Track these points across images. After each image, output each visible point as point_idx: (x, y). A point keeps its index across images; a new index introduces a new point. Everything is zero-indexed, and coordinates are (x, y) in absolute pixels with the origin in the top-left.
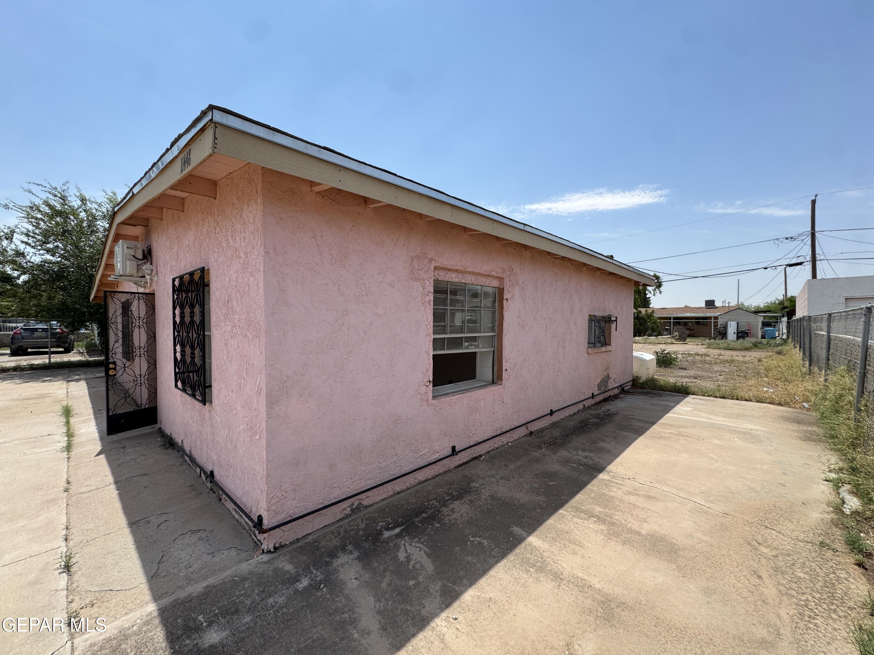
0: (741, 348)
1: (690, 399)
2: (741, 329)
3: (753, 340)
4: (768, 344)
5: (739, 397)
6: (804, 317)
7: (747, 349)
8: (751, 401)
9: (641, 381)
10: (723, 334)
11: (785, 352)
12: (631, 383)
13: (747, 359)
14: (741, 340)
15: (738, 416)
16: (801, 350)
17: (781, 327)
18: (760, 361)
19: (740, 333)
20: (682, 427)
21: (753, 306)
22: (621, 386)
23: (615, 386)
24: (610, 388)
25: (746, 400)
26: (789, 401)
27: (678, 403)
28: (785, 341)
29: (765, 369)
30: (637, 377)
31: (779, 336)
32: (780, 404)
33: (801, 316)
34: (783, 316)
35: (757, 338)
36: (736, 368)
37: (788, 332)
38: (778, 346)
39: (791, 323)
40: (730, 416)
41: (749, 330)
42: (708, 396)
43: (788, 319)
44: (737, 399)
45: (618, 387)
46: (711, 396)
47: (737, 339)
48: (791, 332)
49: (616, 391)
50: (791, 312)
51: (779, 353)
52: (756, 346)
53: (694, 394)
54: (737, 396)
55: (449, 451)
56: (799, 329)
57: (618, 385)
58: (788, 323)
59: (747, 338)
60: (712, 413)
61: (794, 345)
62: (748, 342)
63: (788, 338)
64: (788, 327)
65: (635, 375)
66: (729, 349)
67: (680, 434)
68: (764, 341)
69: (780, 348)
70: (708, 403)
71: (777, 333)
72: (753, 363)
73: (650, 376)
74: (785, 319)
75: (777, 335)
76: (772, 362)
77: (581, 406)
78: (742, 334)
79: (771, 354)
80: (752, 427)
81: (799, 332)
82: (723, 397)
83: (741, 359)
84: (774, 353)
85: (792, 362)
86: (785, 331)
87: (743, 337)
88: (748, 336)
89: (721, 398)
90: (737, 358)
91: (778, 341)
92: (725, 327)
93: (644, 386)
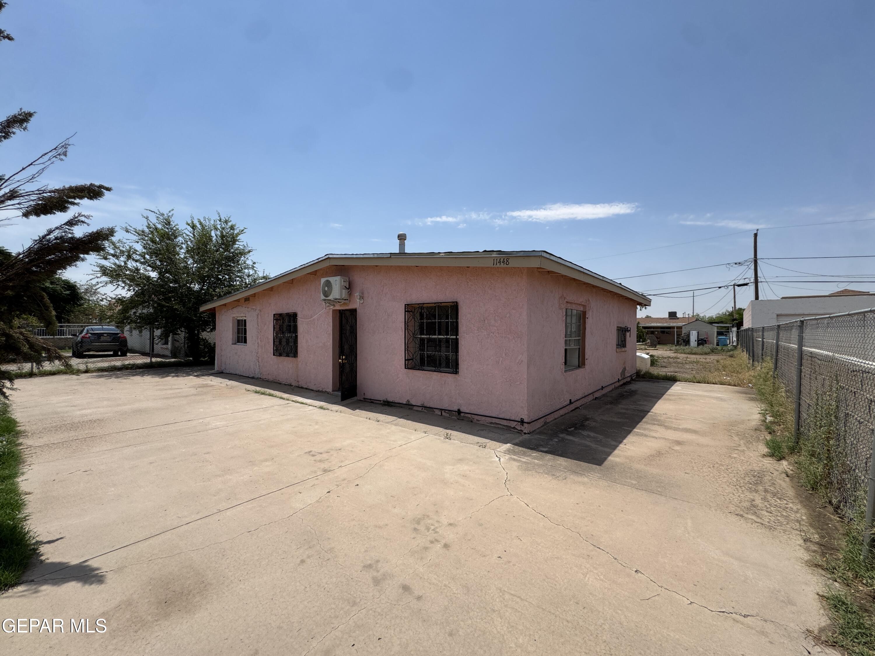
0: (702, 352)
1: (678, 383)
2: (701, 337)
3: (711, 346)
4: (722, 349)
5: (709, 382)
6: (749, 328)
7: (706, 354)
8: (716, 384)
9: (642, 373)
10: (687, 342)
11: (736, 356)
12: (635, 375)
13: (708, 360)
14: (701, 347)
15: (710, 391)
16: (748, 352)
17: (731, 336)
18: (718, 361)
19: (700, 340)
20: (680, 396)
21: (707, 317)
22: (631, 376)
23: (628, 375)
24: (626, 376)
25: (713, 384)
26: (740, 383)
27: (672, 385)
28: (735, 347)
29: (723, 367)
30: (639, 370)
31: (730, 344)
32: (735, 385)
33: (747, 327)
34: (733, 326)
35: (714, 345)
36: (701, 366)
37: (738, 340)
38: (730, 351)
39: (740, 333)
40: (706, 391)
41: (707, 338)
42: (689, 382)
43: (737, 330)
44: (708, 383)
45: (629, 376)
46: (691, 382)
47: (698, 346)
48: (740, 339)
49: (629, 379)
50: (740, 324)
51: (731, 356)
52: (713, 351)
53: (679, 381)
54: (708, 381)
55: (568, 402)
56: (746, 338)
57: (629, 375)
58: (738, 332)
59: (706, 345)
60: (695, 390)
61: (742, 349)
62: (706, 348)
63: (738, 345)
64: (738, 336)
65: (638, 369)
66: (692, 354)
67: (680, 398)
68: (719, 348)
69: (732, 352)
70: (689, 385)
71: (728, 341)
72: (713, 363)
73: (647, 370)
74: (735, 329)
75: (728, 343)
76: (727, 362)
77: (613, 386)
78: (701, 342)
79: (725, 357)
80: (720, 395)
81: (746, 339)
82: (699, 382)
83: (704, 360)
84: (727, 357)
85: (741, 361)
86: (735, 339)
87: (702, 344)
88: (706, 343)
89: (697, 383)
90: (701, 360)
91: (730, 347)
92: (688, 336)
93: (645, 376)
